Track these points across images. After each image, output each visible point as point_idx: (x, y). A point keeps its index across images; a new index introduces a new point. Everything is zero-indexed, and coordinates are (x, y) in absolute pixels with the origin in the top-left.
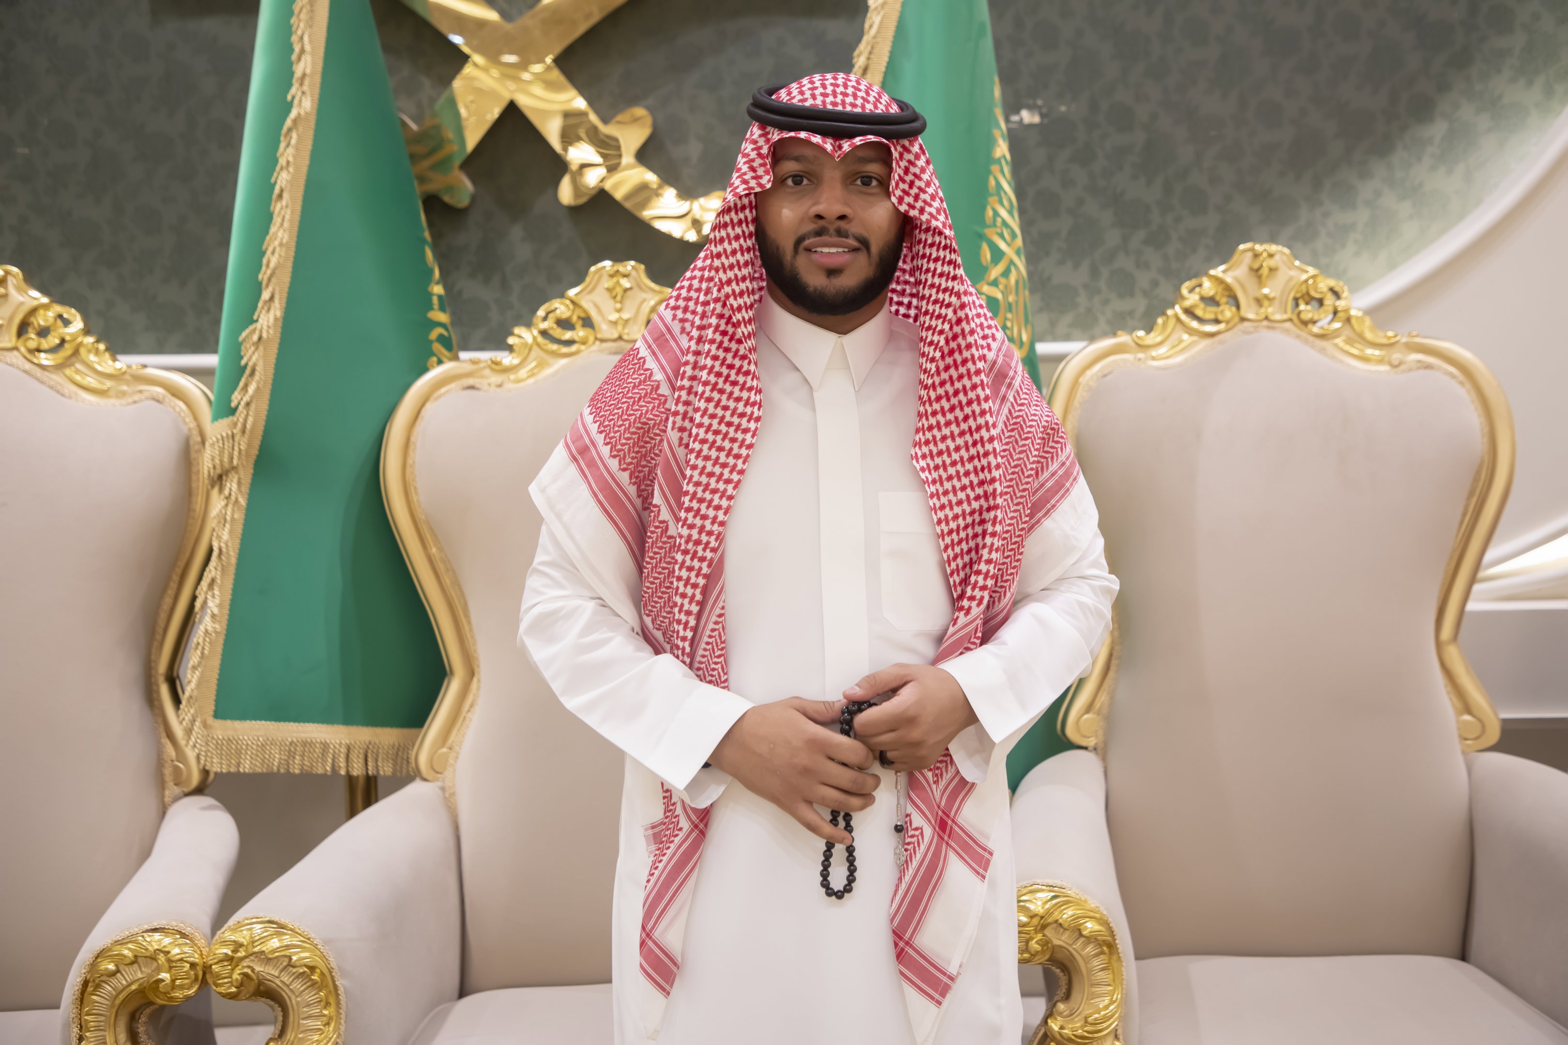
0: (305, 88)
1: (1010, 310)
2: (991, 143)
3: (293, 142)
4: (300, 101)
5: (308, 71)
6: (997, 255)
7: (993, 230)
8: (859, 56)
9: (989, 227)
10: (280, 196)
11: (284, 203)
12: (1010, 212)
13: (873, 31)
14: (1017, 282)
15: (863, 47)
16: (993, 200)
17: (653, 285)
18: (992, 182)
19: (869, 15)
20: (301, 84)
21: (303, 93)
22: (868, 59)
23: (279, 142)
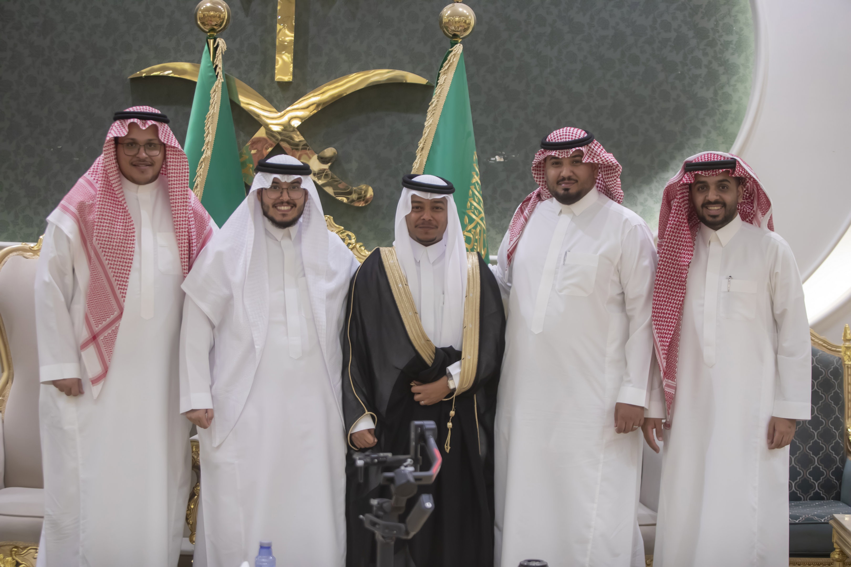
0: (209, 147)
1: (476, 242)
2: (471, 177)
3: (203, 167)
4: (207, 151)
5: (210, 141)
6: (471, 220)
7: (471, 211)
8: (420, 143)
9: (469, 209)
10: (196, 187)
11: (198, 190)
12: (479, 204)
13: (426, 135)
14: (480, 231)
15: (422, 140)
16: (471, 200)
17: (336, 225)
18: (471, 192)
19: (425, 128)
20: (207, 145)
21: (208, 148)
22: (424, 144)
23: (198, 167)
